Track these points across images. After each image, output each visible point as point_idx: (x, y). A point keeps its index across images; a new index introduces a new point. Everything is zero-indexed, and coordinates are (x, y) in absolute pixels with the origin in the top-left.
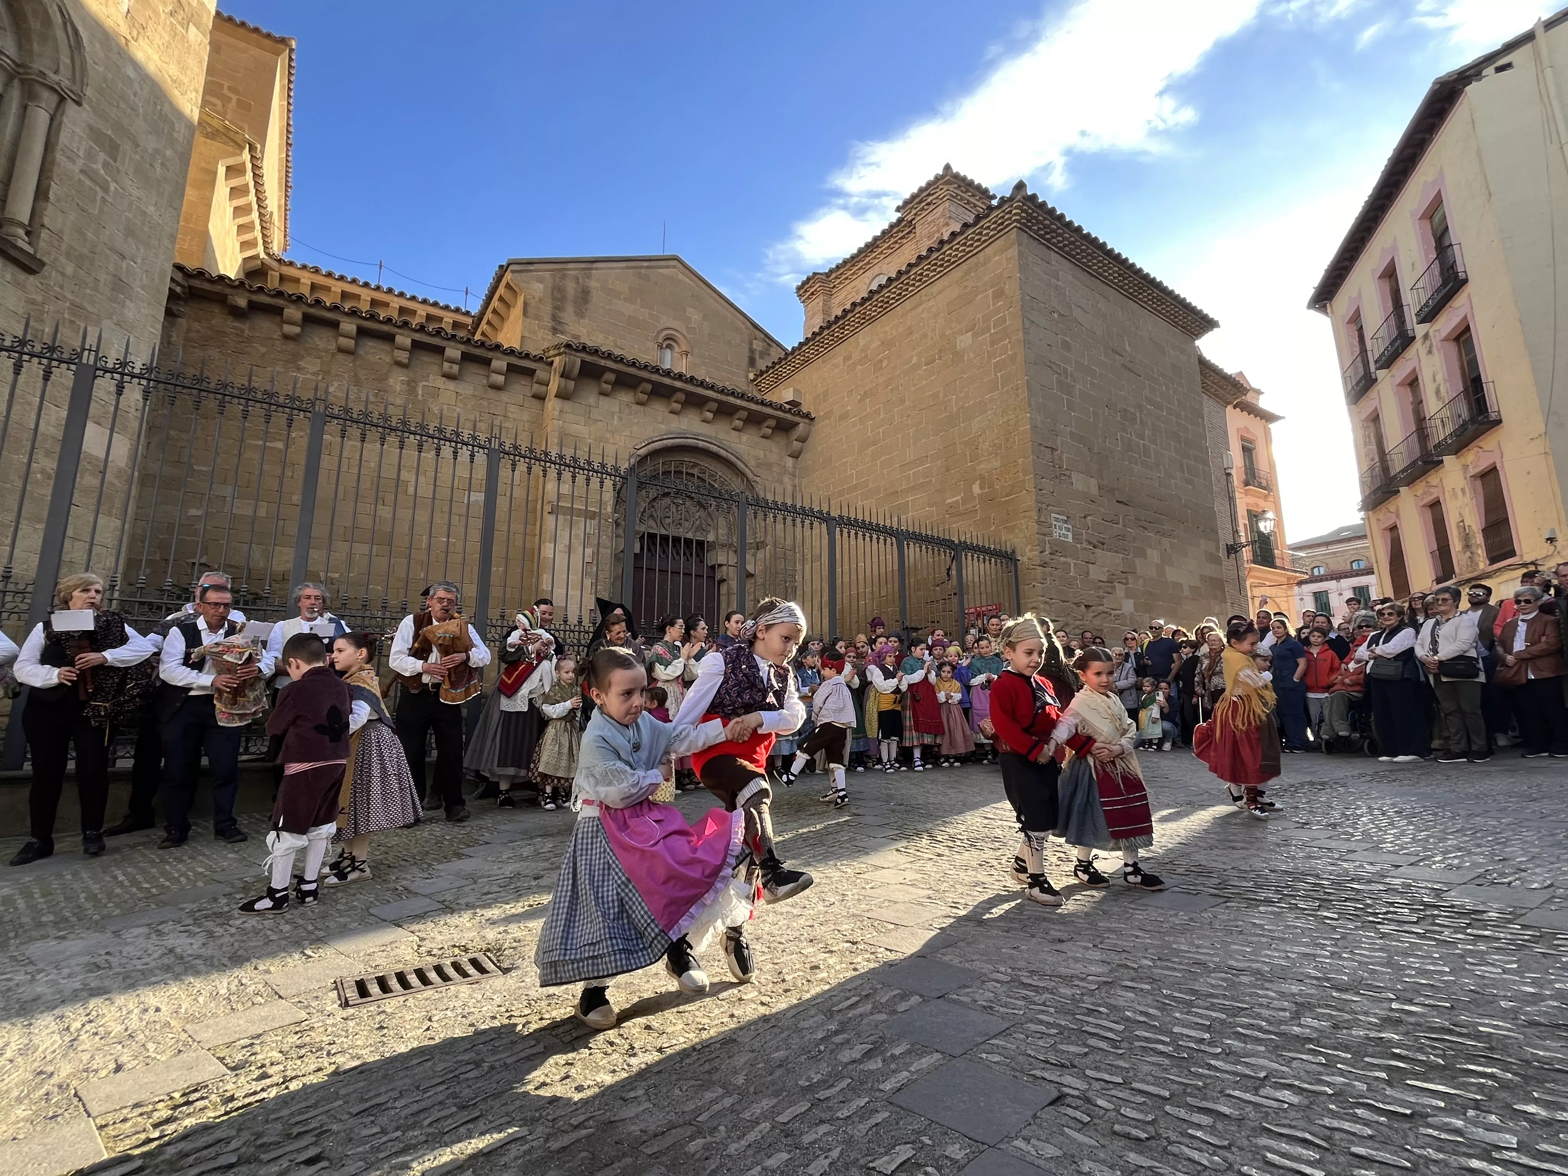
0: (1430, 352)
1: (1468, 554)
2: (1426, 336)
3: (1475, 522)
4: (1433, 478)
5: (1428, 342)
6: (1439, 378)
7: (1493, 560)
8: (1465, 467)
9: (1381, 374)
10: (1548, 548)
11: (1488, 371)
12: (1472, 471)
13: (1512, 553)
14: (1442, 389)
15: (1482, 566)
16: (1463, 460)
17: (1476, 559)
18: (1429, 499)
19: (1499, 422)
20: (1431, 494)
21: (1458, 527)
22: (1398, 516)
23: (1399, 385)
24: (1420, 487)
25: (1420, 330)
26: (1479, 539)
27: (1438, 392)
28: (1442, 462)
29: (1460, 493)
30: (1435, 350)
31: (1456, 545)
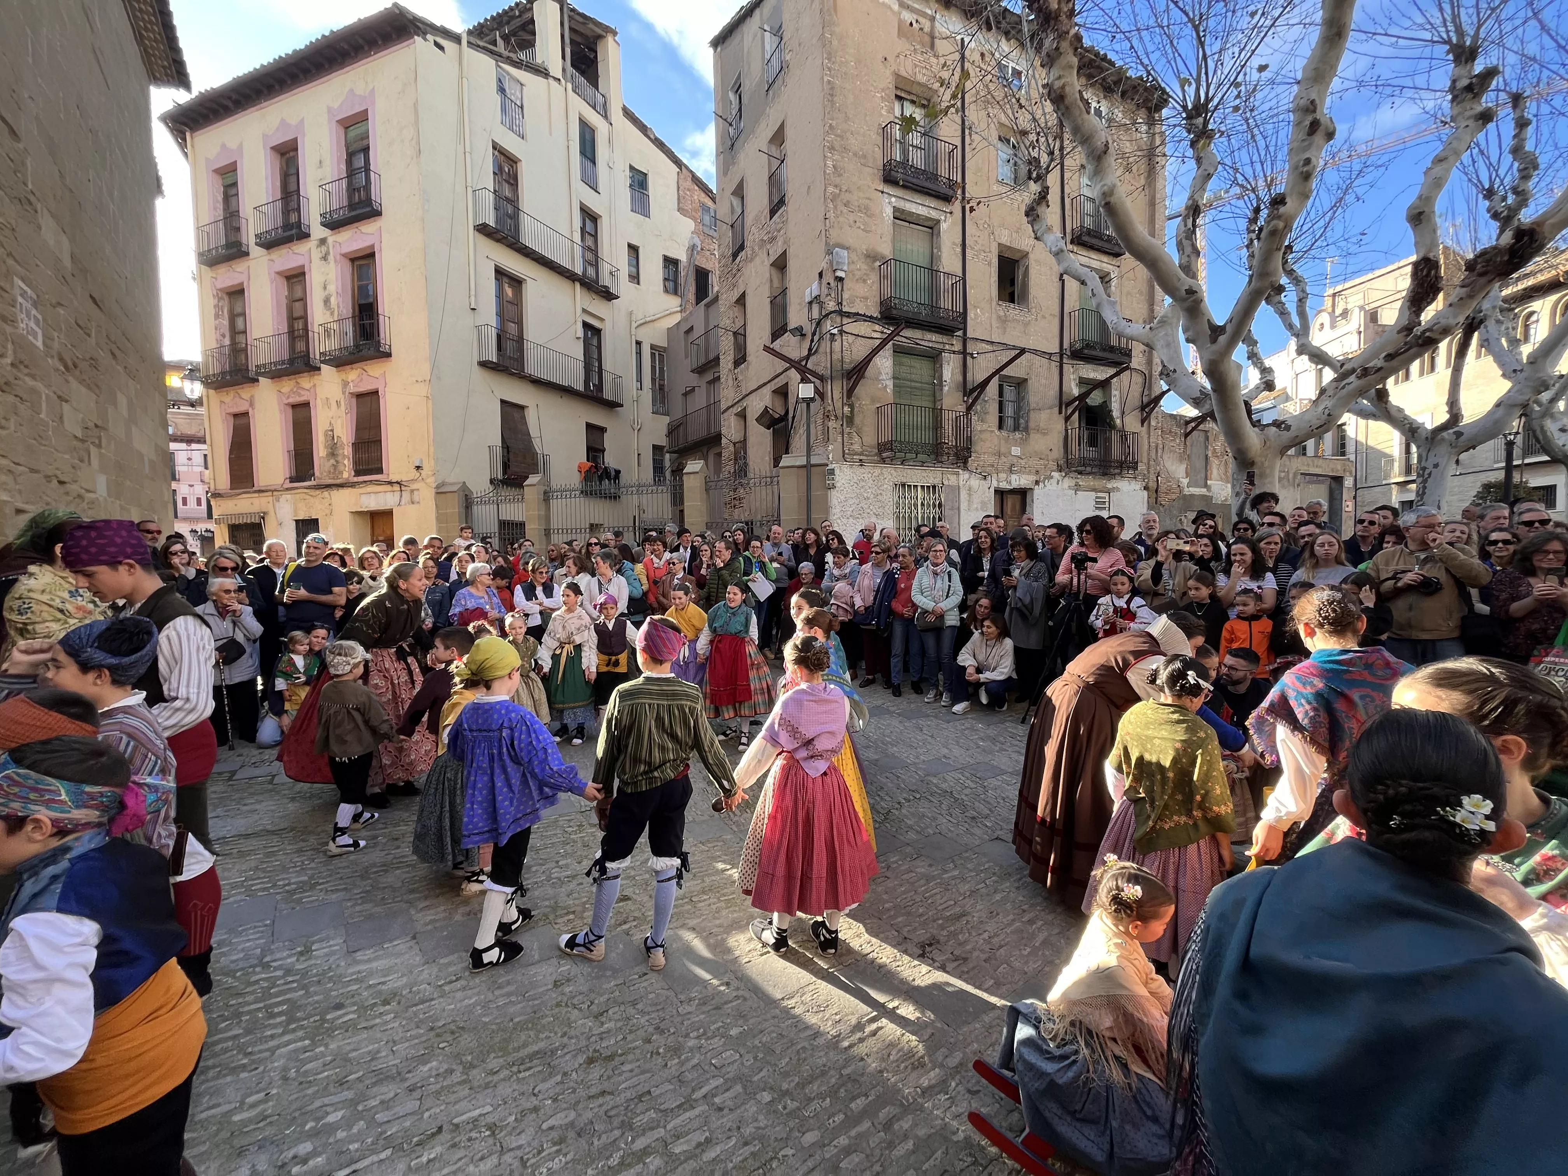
0: (325, 258)
1: (332, 461)
2: (323, 241)
3: (345, 433)
4: (305, 381)
5: (324, 249)
6: (332, 288)
7: (358, 473)
8: (345, 384)
9: (256, 251)
10: (414, 474)
11: (387, 305)
12: (352, 388)
13: (380, 471)
14: (333, 301)
15: (346, 475)
16: (343, 376)
17: (341, 468)
18: (296, 399)
19: (388, 355)
20: (300, 395)
21: (326, 435)
22: (252, 404)
23: (278, 273)
24: (287, 385)
25: (318, 231)
26: (348, 451)
27: (327, 301)
28: (319, 369)
29: (334, 405)
30: (331, 258)
31: (320, 450)
